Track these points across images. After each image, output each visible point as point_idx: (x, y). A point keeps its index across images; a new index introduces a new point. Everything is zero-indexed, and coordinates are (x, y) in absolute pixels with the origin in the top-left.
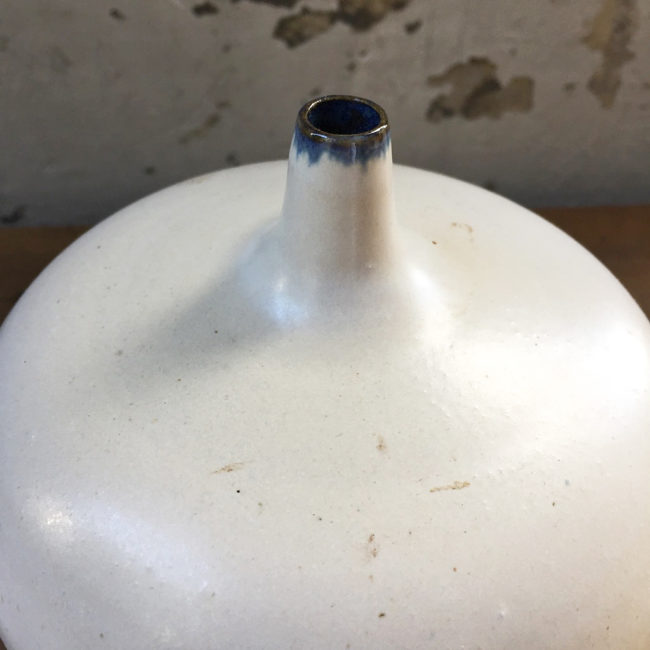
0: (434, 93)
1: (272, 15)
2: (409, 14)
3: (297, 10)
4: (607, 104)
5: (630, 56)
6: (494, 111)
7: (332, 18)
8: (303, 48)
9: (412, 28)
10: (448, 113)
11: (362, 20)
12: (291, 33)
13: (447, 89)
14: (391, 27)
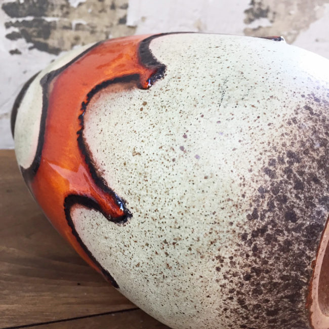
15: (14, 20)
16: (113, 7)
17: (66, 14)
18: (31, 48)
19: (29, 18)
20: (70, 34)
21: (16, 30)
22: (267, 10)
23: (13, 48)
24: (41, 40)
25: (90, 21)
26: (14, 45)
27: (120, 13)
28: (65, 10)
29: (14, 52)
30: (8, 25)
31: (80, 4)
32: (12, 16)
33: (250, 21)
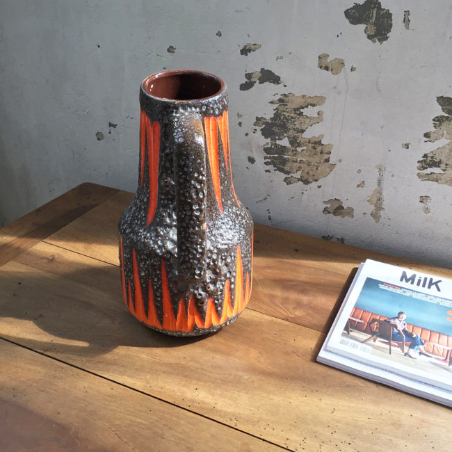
0: (325, 206)
1: (284, 176)
2: (319, 183)
3: (290, 176)
4: (377, 221)
5: (383, 209)
6: (342, 215)
7: (299, 180)
8: (290, 185)
9: (319, 187)
10: (329, 213)
11: (306, 182)
12: (288, 181)
13: (329, 206)
14: (314, 185)
15: (268, 156)
16: (321, 153)
17: (295, 155)
18: (275, 170)
19: (276, 155)
20: (296, 165)
21: (269, 160)
22: (440, 162)
23: (267, 169)
24: (281, 166)
25: (308, 159)
26: (268, 168)
27: (326, 157)
28: (294, 152)
29: (267, 171)
30: (265, 158)
31: (303, 150)
32: (268, 154)
33: (424, 168)
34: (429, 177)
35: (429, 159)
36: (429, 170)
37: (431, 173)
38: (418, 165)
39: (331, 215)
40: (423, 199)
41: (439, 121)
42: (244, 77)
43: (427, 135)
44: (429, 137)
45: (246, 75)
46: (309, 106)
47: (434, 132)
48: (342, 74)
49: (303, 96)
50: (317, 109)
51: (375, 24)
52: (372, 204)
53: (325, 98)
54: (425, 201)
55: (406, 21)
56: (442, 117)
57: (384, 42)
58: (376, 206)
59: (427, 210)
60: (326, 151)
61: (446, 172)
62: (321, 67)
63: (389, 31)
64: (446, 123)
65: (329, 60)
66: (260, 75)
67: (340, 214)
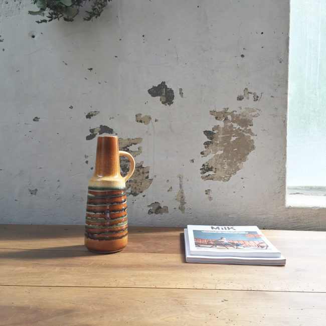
0: (149, 209)
2: (144, 193)
4: (183, 213)
5: (185, 203)
6: (161, 213)
7: (130, 194)
9: (144, 196)
10: (152, 213)
11: (135, 194)
13: (151, 208)
14: (140, 195)
16: (143, 173)
22: (212, 168)
27: (146, 175)
33: (204, 173)
34: (208, 178)
35: (206, 167)
36: (207, 174)
37: (209, 175)
38: (201, 171)
39: (154, 214)
40: (207, 192)
41: (207, 144)
42: (89, 132)
43: (202, 153)
44: (203, 154)
45: (90, 130)
46: (133, 145)
47: (206, 151)
48: (150, 124)
49: (128, 139)
50: (137, 146)
51: (165, 96)
52: (178, 201)
53: (142, 139)
54: (208, 193)
55: (181, 94)
56: (208, 142)
57: (171, 105)
58: (181, 202)
59: (210, 198)
60: (146, 172)
61: (216, 173)
62: (137, 121)
63: (173, 99)
64: (211, 145)
65: (142, 117)
66: (100, 129)
67: (160, 212)
